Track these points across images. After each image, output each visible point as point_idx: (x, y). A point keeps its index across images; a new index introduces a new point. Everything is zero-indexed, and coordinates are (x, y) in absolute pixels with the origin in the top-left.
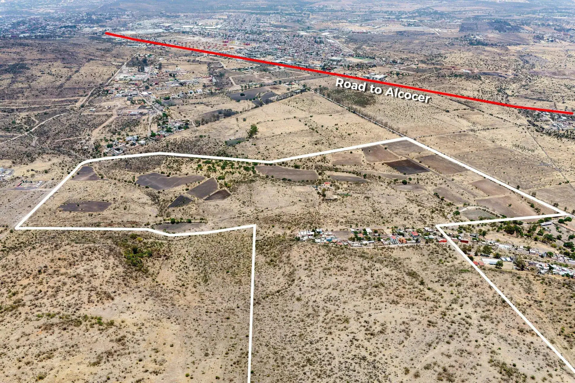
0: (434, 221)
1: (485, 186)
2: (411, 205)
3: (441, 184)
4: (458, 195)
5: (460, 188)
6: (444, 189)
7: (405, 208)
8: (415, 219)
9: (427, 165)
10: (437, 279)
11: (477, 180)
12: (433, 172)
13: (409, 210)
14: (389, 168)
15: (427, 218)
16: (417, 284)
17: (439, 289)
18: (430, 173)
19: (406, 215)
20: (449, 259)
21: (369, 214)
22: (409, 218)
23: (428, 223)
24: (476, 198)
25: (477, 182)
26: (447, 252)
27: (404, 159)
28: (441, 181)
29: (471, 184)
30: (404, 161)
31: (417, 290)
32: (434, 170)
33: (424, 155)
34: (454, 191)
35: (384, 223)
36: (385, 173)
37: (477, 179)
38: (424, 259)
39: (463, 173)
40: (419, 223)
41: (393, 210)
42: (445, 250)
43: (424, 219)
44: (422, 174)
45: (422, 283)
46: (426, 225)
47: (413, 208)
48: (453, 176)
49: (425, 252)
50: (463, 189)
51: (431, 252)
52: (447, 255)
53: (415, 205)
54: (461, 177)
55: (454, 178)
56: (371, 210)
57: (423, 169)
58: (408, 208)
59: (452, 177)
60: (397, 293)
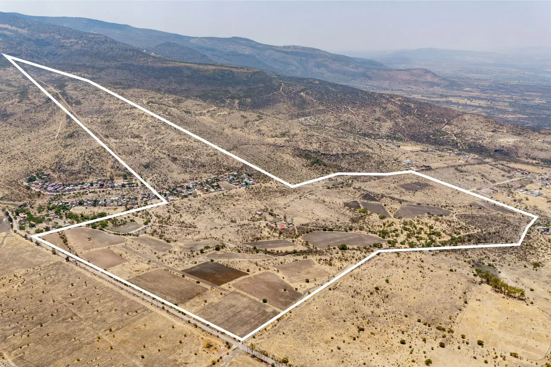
0: (167, 209)
1: (109, 259)
2: (190, 221)
3: (164, 255)
4: (143, 245)
5: (140, 254)
6: (159, 250)
7: (194, 217)
8: (183, 208)
9: (186, 281)
10: (162, 160)
11: (118, 266)
12: (177, 271)
13: (191, 216)
14: (237, 267)
15: (173, 211)
16: (171, 155)
17: (161, 154)
18: (180, 269)
19: (191, 210)
20: (155, 179)
21: (221, 206)
22: (188, 209)
23: (172, 206)
24: (123, 244)
25: (118, 264)
26: (156, 184)
27: (223, 286)
28: (164, 258)
29: (126, 261)
30: (222, 283)
31: (170, 152)
32: (176, 273)
33: (197, 299)
34: (147, 249)
35: (205, 199)
36: (237, 260)
37: (117, 268)
38: (170, 175)
39: (135, 274)
40: (178, 205)
41: (204, 213)
42: (157, 186)
43: (176, 210)
44: (190, 266)
45: (169, 155)
46: (172, 204)
47: (187, 218)
48: (149, 269)
49: (170, 181)
50: (137, 252)
51: (166, 181)
52: (156, 182)
53: (186, 222)
54: (137, 267)
55: (147, 266)
56: (222, 209)
57: (191, 272)
58: (192, 218)
59: (150, 266)
60: (179, 149)
